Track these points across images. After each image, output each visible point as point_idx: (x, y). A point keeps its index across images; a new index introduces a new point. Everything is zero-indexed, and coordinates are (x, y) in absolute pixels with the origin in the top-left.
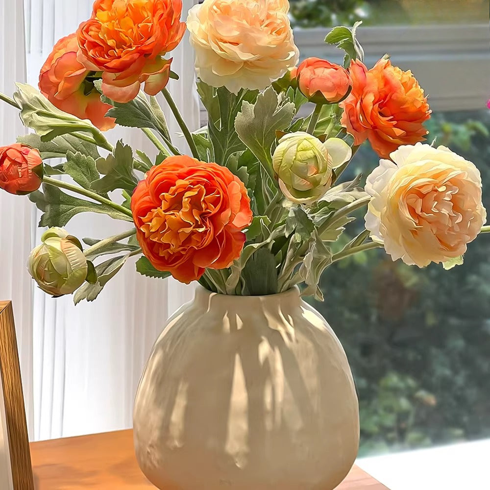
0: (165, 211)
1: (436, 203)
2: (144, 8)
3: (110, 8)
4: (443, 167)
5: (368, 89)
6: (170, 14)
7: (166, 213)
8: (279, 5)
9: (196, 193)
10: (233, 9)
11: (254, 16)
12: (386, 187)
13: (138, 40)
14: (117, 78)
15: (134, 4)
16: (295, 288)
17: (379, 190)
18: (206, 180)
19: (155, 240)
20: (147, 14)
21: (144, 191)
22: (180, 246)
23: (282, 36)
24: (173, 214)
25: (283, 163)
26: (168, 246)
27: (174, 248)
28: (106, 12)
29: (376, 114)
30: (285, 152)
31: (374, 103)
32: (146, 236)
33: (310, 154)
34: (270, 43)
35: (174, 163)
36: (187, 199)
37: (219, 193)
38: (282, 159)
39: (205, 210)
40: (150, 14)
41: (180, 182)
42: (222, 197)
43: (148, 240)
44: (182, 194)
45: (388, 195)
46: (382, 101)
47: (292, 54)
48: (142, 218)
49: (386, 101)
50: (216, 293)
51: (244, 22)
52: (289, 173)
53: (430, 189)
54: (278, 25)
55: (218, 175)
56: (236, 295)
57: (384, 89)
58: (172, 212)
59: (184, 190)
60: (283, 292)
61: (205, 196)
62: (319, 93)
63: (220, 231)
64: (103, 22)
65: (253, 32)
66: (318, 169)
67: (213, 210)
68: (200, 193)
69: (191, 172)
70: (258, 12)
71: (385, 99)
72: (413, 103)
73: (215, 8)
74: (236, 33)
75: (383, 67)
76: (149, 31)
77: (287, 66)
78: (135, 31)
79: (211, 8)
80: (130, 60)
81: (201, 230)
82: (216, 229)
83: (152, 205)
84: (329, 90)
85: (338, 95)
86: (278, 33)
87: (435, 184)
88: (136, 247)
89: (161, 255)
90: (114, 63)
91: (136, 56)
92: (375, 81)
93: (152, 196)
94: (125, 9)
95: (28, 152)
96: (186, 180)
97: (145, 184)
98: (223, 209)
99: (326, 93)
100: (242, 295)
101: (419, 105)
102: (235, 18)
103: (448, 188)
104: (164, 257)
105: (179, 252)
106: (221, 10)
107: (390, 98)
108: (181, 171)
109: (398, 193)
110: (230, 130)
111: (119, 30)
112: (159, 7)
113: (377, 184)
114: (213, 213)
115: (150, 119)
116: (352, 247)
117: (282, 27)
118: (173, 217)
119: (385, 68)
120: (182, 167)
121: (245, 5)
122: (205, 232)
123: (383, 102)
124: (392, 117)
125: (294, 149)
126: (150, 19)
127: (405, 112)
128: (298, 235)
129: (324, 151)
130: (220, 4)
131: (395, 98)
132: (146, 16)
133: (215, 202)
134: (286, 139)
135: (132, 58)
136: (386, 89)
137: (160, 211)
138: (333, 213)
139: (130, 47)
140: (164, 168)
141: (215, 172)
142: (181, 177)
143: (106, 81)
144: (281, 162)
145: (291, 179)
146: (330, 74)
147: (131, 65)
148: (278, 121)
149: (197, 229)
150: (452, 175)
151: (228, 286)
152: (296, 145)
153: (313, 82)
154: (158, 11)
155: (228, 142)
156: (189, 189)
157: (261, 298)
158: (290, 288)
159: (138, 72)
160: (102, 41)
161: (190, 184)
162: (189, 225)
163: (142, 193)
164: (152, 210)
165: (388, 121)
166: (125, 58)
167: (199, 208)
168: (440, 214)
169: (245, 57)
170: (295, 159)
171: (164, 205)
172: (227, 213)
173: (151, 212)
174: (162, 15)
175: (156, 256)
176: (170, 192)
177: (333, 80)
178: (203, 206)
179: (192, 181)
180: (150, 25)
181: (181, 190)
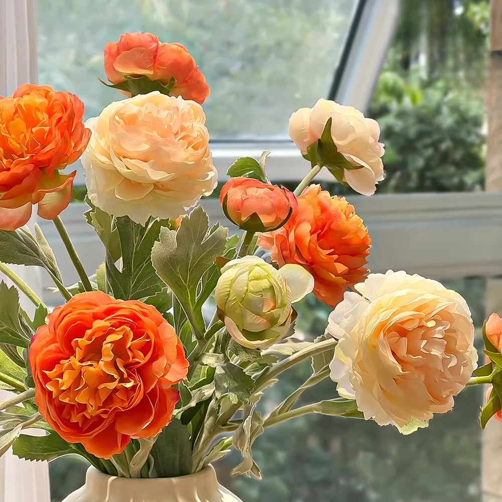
0: (81, 361)
1: (425, 342)
2: (37, 109)
4: (429, 297)
5: (302, 217)
6: (71, 117)
7: (83, 364)
8: (193, 117)
9: (121, 336)
10: (140, 119)
11: (166, 127)
12: (357, 325)
13: (32, 147)
15: (25, 105)
16: (209, 466)
17: (348, 329)
18: (131, 321)
19: (66, 401)
20: (43, 117)
21: (48, 339)
22: (99, 408)
23: (200, 151)
24: (91, 365)
25: (231, 296)
26: (83, 407)
27: (92, 411)
29: (314, 246)
30: (233, 281)
31: (312, 233)
32: (54, 396)
33: (265, 283)
34: (187, 159)
35: (86, 301)
36: (110, 344)
37: (148, 337)
38: (230, 291)
39: (133, 358)
40: (46, 116)
41: (98, 324)
42: (153, 341)
43: (56, 402)
44: (103, 338)
45: (362, 334)
46: (320, 231)
47: (211, 174)
48: (47, 372)
49: (324, 231)
50: (115, 477)
51: (155, 134)
52: (240, 309)
53: (416, 324)
54: (195, 138)
55: (145, 314)
56: (142, 477)
57: (321, 217)
58: (89, 363)
59: (102, 333)
60: (198, 472)
61: (131, 341)
62: (254, 216)
63: (153, 386)
65: (166, 145)
66: (275, 302)
67: (142, 359)
68: (125, 337)
69: (109, 312)
70: (170, 122)
71: (322, 229)
72: (356, 232)
73: (117, 118)
74: (145, 147)
75: (317, 193)
76: (45, 137)
77: (203, 190)
78: (28, 138)
79: (113, 118)
80: (23, 172)
81: (128, 385)
82: (146, 384)
83: (60, 355)
84: (268, 212)
85: (277, 218)
86: (195, 148)
87: (421, 319)
88: (26, 417)
89: (74, 420)
91: (30, 167)
92: (310, 207)
93: (61, 343)
94: (14, 110)
96: (105, 321)
97: (47, 330)
98: (154, 358)
99: (263, 215)
100: (149, 478)
101: (362, 236)
102: (143, 130)
103: (438, 323)
104: (78, 423)
105: (98, 416)
106: (124, 121)
107: (329, 227)
108: (96, 310)
109: (377, 332)
110: (134, 271)
111: (6, 135)
112: (56, 109)
113: (345, 322)
114: (142, 362)
115: (38, 255)
116: (279, 414)
117: (200, 140)
118: (91, 368)
119: (318, 194)
120: (96, 305)
121: (155, 115)
122: (134, 388)
123: (320, 233)
124: (332, 250)
125: (244, 277)
126: (46, 122)
127: (347, 244)
128: (233, 395)
129: (281, 280)
130: (124, 114)
131: (335, 228)
132: (41, 119)
133: (145, 349)
134: (232, 266)
135: (26, 170)
136: (323, 216)
137: (75, 360)
138: (268, 369)
139: (22, 156)
140: (74, 306)
141: (141, 312)
142: (96, 317)
144: (228, 295)
145: (243, 316)
146: (266, 193)
147: (24, 178)
148: (208, 250)
149: (123, 384)
150: (439, 307)
151: (133, 466)
152: (247, 273)
153: (246, 203)
154: (56, 115)
155: (132, 286)
156: (111, 332)
157: (174, 480)
158: (205, 468)
159: (31, 189)
161: (111, 326)
162: (112, 379)
163: (44, 342)
164: (62, 362)
165: (328, 255)
166: (16, 170)
167: (125, 357)
168: (429, 355)
169: (157, 176)
170: (247, 290)
171: (79, 353)
172: (162, 362)
173: (60, 364)
174: (60, 119)
175: (67, 423)
176: (86, 336)
177: (272, 200)
178: (130, 353)
179: (113, 321)
180: (47, 128)
181: (100, 334)
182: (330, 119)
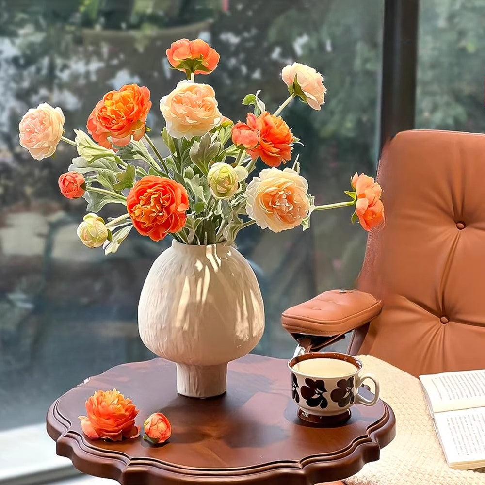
0: (142, 206)
2: (128, 97)
3: (111, 99)
10: (184, 100)
13: (127, 114)
14: (118, 135)
18: (162, 189)
19: (138, 220)
22: (151, 223)
26: (145, 223)
27: (148, 224)
28: (109, 101)
29: (262, 142)
30: (214, 173)
34: (205, 116)
35: (147, 180)
36: (153, 199)
37: (169, 195)
39: (163, 204)
40: (132, 100)
41: (149, 190)
42: (171, 197)
54: (209, 105)
55: (169, 185)
58: (145, 206)
61: (162, 197)
63: (171, 214)
64: (108, 106)
66: (230, 182)
68: (159, 196)
69: (155, 185)
71: (266, 133)
73: (174, 99)
79: (172, 99)
81: (160, 214)
82: (168, 213)
83: (136, 203)
90: (115, 127)
91: (126, 122)
92: (261, 123)
93: (136, 198)
94: (119, 98)
95: (77, 176)
96: (152, 189)
98: (172, 203)
105: (150, 226)
107: (270, 132)
108: (151, 184)
111: (116, 109)
114: (167, 205)
118: (146, 208)
119: (265, 116)
122: (162, 216)
123: (266, 135)
124: (271, 142)
125: (218, 172)
126: (132, 102)
127: (278, 138)
129: (234, 173)
132: (129, 100)
133: (167, 200)
135: (124, 123)
137: (139, 205)
139: (123, 117)
141: (167, 184)
142: (150, 187)
143: (113, 136)
144: (211, 178)
147: (124, 127)
148: (211, 151)
150: (287, 185)
156: (154, 194)
159: (128, 130)
160: (109, 116)
162: (154, 212)
164: (136, 205)
165: (269, 144)
166: (121, 124)
167: (159, 203)
170: (218, 177)
171: (142, 203)
172: (174, 205)
176: (144, 196)
178: (161, 202)
179: (155, 190)
180: (132, 105)
181: (150, 195)
182: (297, 74)
